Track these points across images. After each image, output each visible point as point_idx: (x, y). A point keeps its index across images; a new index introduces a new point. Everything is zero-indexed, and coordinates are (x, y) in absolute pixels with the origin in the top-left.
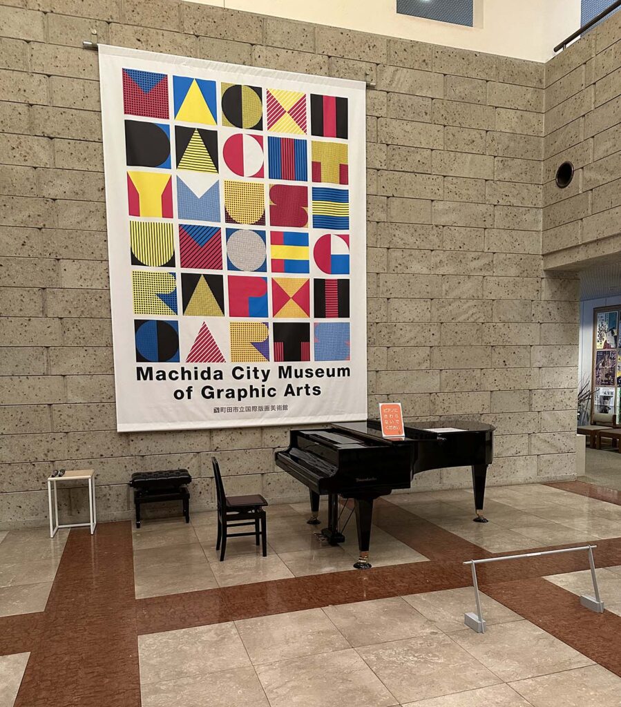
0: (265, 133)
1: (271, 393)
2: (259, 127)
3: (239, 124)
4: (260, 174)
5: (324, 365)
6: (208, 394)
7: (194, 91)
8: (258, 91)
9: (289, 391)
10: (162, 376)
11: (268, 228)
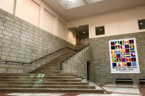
0: (124, 45)
1: (127, 70)
2: (124, 44)
3: (122, 44)
4: (124, 48)
5: (133, 67)
6: (120, 70)
7: (117, 42)
8: (123, 41)
9: (129, 70)
10: (115, 68)
11: (125, 53)
